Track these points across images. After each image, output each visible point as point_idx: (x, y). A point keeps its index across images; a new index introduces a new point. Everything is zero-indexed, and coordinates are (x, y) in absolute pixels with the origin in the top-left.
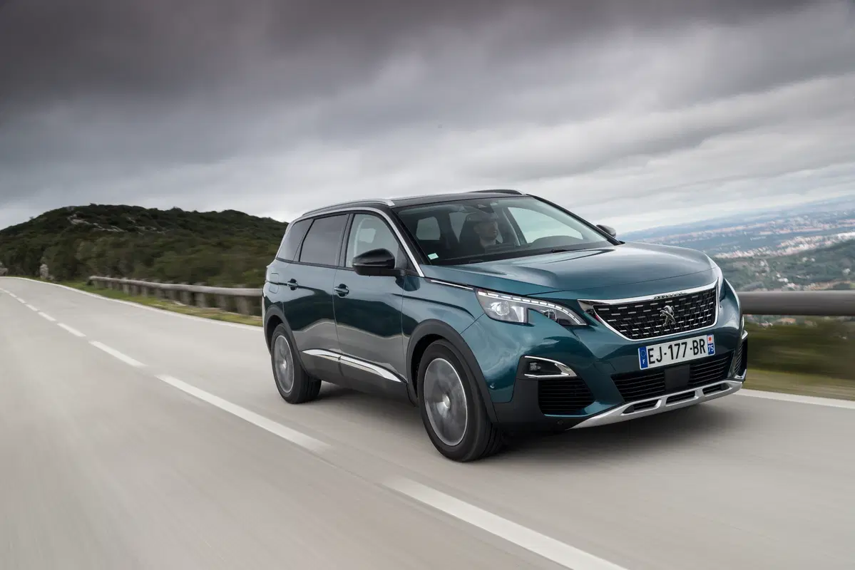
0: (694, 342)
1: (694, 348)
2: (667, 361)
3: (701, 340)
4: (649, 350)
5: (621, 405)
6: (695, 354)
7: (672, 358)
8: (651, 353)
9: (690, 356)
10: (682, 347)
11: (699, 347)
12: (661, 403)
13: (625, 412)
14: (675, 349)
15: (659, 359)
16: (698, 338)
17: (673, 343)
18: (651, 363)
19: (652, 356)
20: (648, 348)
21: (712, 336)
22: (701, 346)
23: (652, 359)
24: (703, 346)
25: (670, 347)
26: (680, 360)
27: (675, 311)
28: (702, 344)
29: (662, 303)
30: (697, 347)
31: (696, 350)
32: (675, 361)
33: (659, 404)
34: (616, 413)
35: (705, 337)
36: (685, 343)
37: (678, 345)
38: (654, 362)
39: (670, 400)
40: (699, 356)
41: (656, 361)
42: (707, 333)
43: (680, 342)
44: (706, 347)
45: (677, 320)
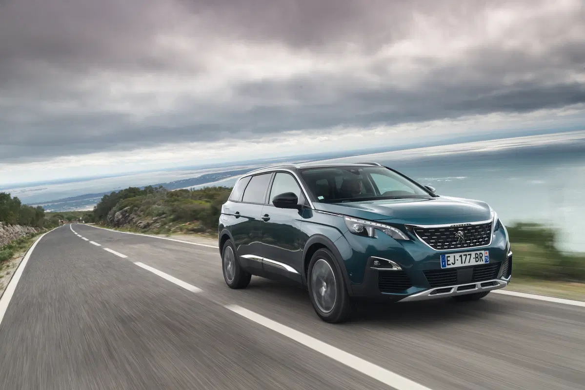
0: (476, 254)
1: (476, 258)
2: (458, 264)
3: (480, 253)
4: (447, 257)
5: (428, 289)
7: (462, 263)
8: (449, 259)
9: (473, 263)
10: (468, 257)
12: (454, 289)
13: (431, 294)
14: (464, 258)
15: (453, 263)
17: (462, 254)
18: (448, 265)
21: (487, 252)
25: (461, 256)
26: (467, 264)
27: (465, 234)
28: (481, 256)
29: (456, 229)
32: (464, 265)
33: (452, 291)
34: (426, 294)
35: (483, 252)
36: (470, 255)
37: (466, 255)
39: (459, 289)
40: (479, 263)
42: (485, 249)
44: (483, 258)
45: (466, 240)
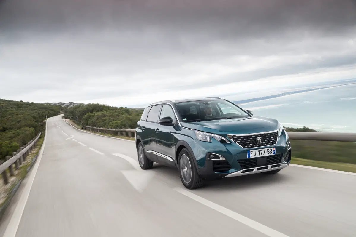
0: (268, 150)
1: (268, 152)
3: (270, 149)
4: (251, 152)
5: (241, 170)
6: (268, 154)
7: (260, 155)
8: (252, 153)
10: (263, 151)
12: (255, 170)
13: (242, 173)
15: (255, 155)
16: (269, 149)
20: (250, 151)
22: (270, 151)
23: (252, 155)
24: (271, 151)
25: (259, 151)
27: (262, 139)
29: (256, 136)
30: (269, 152)
31: (268, 153)
32: (260, 156)
33: (254, 170)
36: (265, 150)
38: (253, 156)
39: (258, 169)
40: (270, 155)
42: (273, 147)
43: (262, 149)
44: (272, 152)
45: (262, 142)
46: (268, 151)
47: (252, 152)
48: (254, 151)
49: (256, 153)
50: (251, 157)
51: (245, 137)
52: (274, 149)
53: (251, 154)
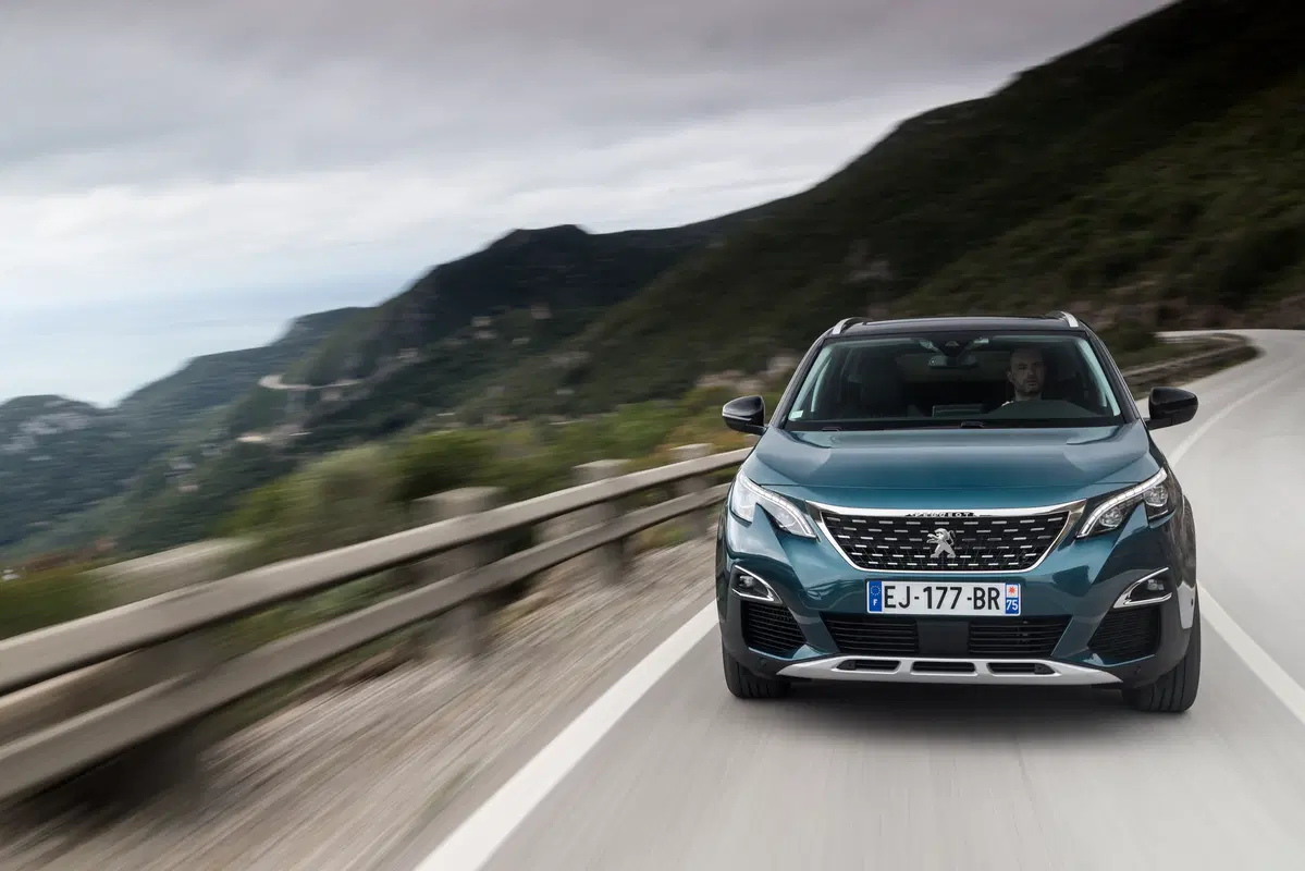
0: (976, 589)
1: (976, 599)
2: (919, 608)
3: (990, 590)
4: (887, 588)
5: (834, 656)
6: (976, 607)
7: (930, 606)
8: (890, 592)
9: (965, 608)
10: (951, 595)
11: (986, 598)
13: (840, 667)
14: (937, 595)
15: (905, 603)
16: (985, 586)
17: (933, 585)
18: (887, 606)
19: (892, 597)
20: (884, 584)
21: (1017, 588)
22: (990, 598)
23: (890, 602)
24: (995, 599)
25: (928, 590)
26: (946, 610)
27: (956, 541)
28: (994, 594)
29: (930, 524)
30: (982, 598)
31: (979, 603)
32: (934, 611)
33: (900, 669)
34: (827, 666)
35: (1001, 586)
36: (959, 589)
37: (945, 589)
38: (894, 606)
39: (917, 667)
40: (985, 612)
41: (898, 605)
42: (1008, 580)
43: (948, 585)
44: (1001, 601)
45: (958, 553)
46: (979, 594)
47: (893, 587)
48: (901, 587)
49: (908, 597)
50: (886, 611)
51: (873, 521)
52: (1012, 590)
53: (887, 597)
